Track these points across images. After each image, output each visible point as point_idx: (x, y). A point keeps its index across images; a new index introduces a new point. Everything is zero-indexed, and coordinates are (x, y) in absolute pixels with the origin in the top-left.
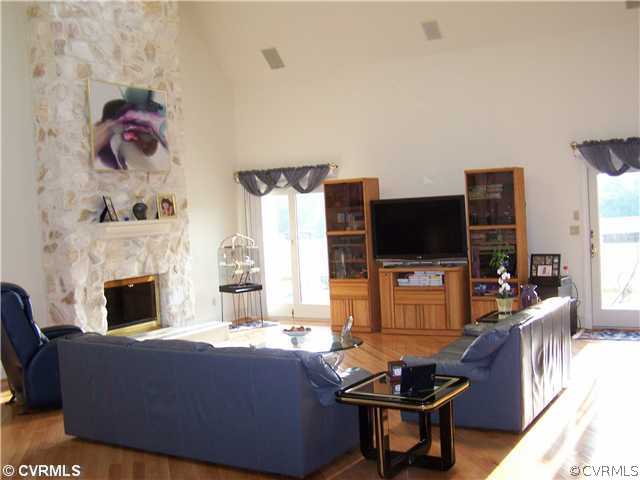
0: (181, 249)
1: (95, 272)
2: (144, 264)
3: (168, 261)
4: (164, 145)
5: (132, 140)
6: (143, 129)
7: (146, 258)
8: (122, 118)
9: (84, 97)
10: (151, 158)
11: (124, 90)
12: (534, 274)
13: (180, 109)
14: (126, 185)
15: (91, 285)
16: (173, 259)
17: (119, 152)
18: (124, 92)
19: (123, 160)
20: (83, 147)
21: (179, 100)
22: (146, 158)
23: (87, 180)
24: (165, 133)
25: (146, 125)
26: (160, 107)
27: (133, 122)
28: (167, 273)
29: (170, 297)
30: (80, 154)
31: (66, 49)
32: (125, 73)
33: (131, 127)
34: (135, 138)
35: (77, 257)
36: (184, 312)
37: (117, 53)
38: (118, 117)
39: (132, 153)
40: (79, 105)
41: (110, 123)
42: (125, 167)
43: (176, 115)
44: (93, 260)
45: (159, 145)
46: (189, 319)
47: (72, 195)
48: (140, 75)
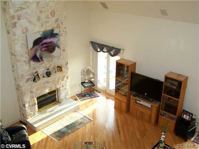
0: (65, 79)
1: (33, 96)
2: (51, 87)
3: (60, 84)
4: (58, 47)
5: (45, 50)
6: (50, 45)
7: (52, 86)
8: (41, 44)
9: (25, 40)
10: (53, 53)
11: (41, 33)
12: (182, 116)
13: (66, 31)
14: (43, 65)
15: (31, 100)
16: (62, 83)
17: (40, 56)
18: (41, 34)
19: (41, 58)
20: (26, 58)
21: (65, 28)
22: (51, 54)
23: (28, 68)
24: (59, 43)
25: (51, 43)
26: (57, 34)
27: (45, 43)
28: (60, 88)
29: (61, 95)
30: (25, 61)
31: (17, 25)
32: (42, 25)
33: (45, 45)
34: (47, 49)
35: (26, 94)
36: (66, 98)
37: (39, 19)
38: (39, 44)
39: (45, 54)
40: (24, 44)
41: (36, 47)
42: (42, 60)
43: (64, 34)
44: (32, 92)
45: (56, 48)
46: (68, 99)
47: (22, 75)
48: (48, 24)
